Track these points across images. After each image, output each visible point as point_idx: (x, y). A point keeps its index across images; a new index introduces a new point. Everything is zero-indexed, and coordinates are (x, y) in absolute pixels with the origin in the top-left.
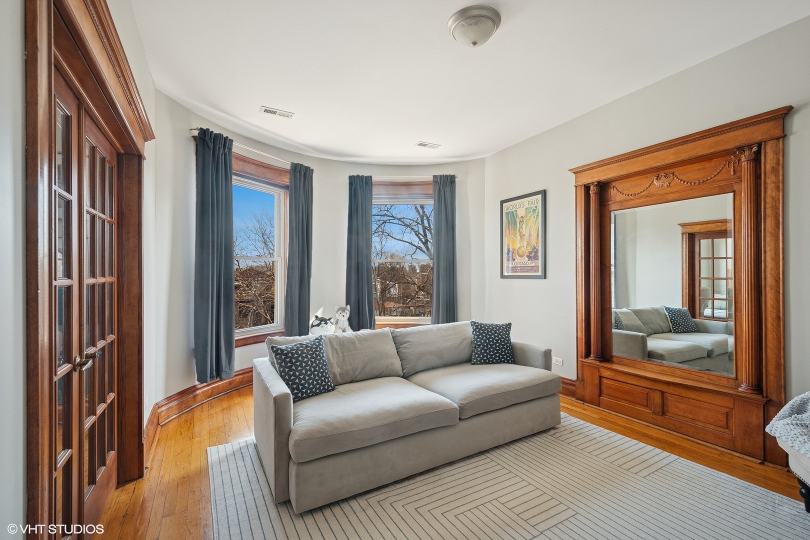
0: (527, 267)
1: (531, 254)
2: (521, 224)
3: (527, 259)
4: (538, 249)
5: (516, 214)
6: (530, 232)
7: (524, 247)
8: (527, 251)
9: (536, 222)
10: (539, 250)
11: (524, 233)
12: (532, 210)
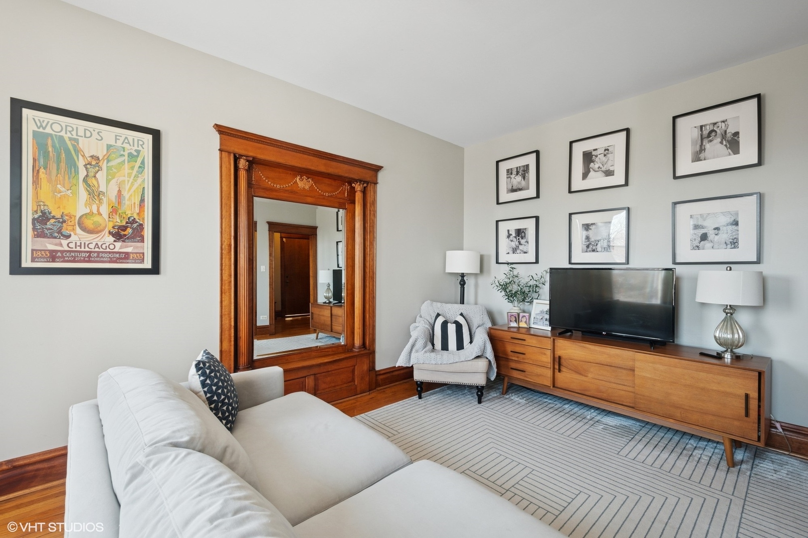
0: (110, 253)
1: (124, 230)
2: (92, 171)
3: (112, 239)
4: (141, 225)
5: (74, 146)
6: (119, 191)
7: (100, 214)
8: (111, 225)
9: (136, 176)
10: (145, 226)
11: (103, 188)
12: (126, 153)
